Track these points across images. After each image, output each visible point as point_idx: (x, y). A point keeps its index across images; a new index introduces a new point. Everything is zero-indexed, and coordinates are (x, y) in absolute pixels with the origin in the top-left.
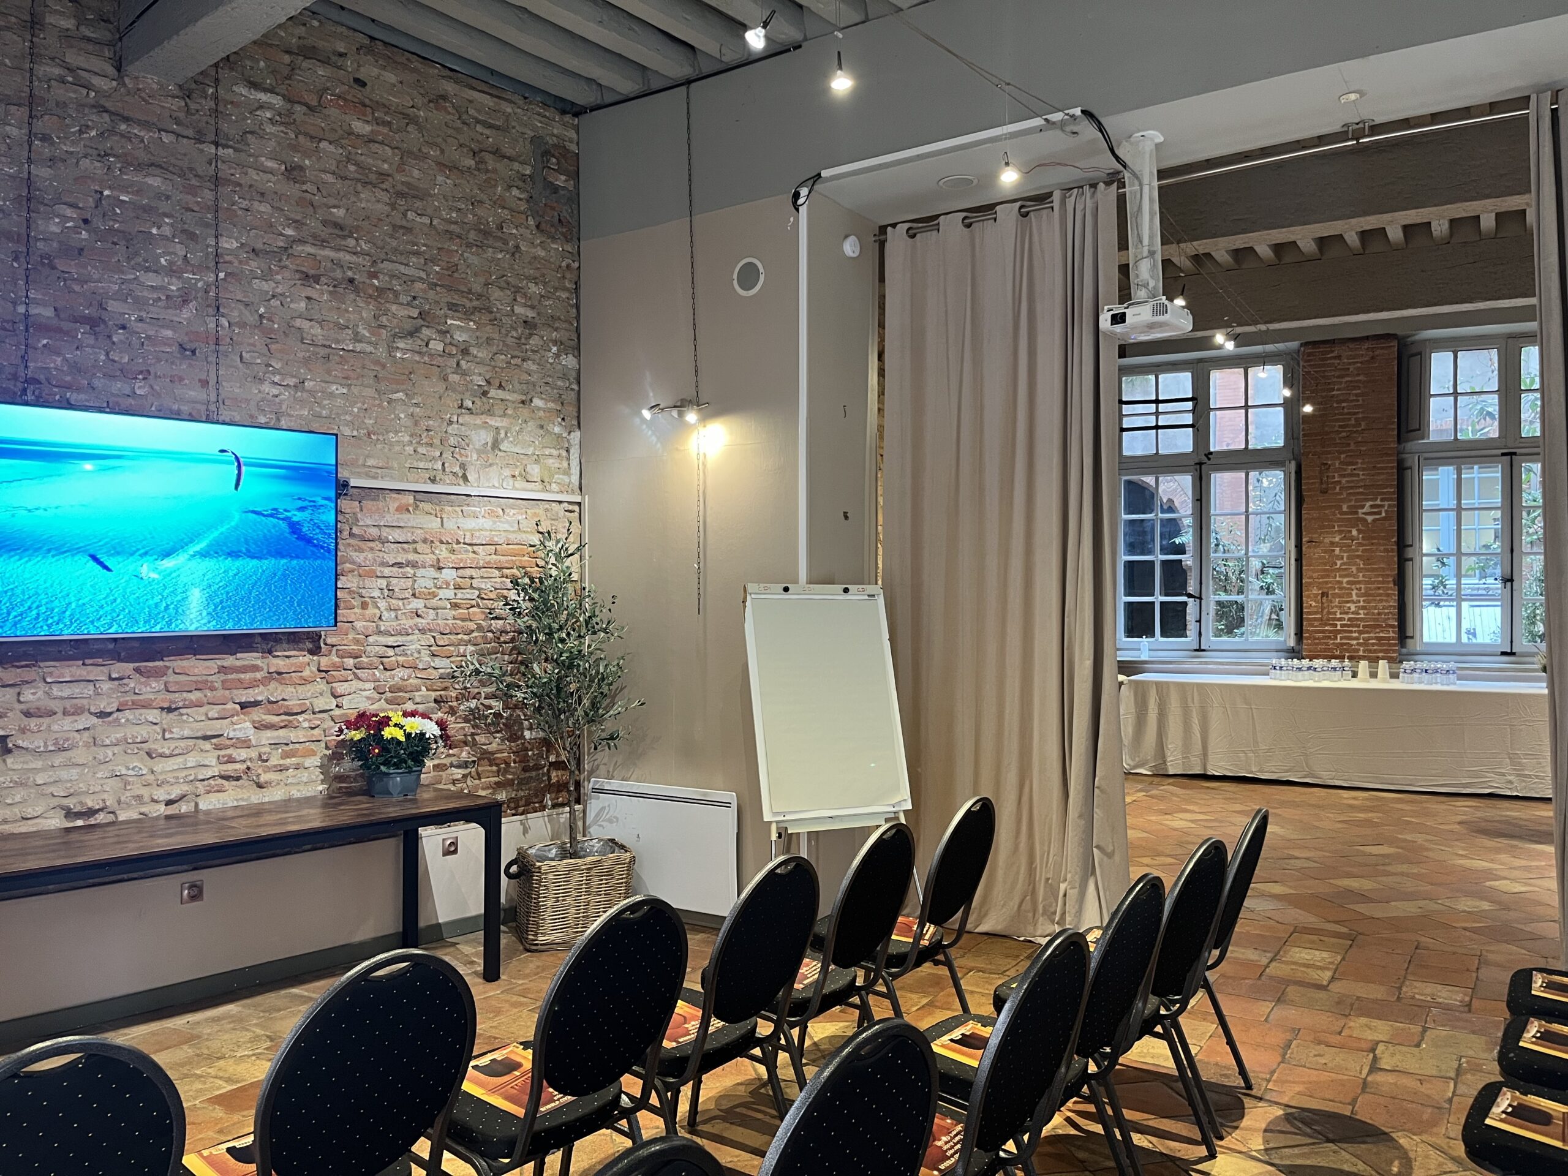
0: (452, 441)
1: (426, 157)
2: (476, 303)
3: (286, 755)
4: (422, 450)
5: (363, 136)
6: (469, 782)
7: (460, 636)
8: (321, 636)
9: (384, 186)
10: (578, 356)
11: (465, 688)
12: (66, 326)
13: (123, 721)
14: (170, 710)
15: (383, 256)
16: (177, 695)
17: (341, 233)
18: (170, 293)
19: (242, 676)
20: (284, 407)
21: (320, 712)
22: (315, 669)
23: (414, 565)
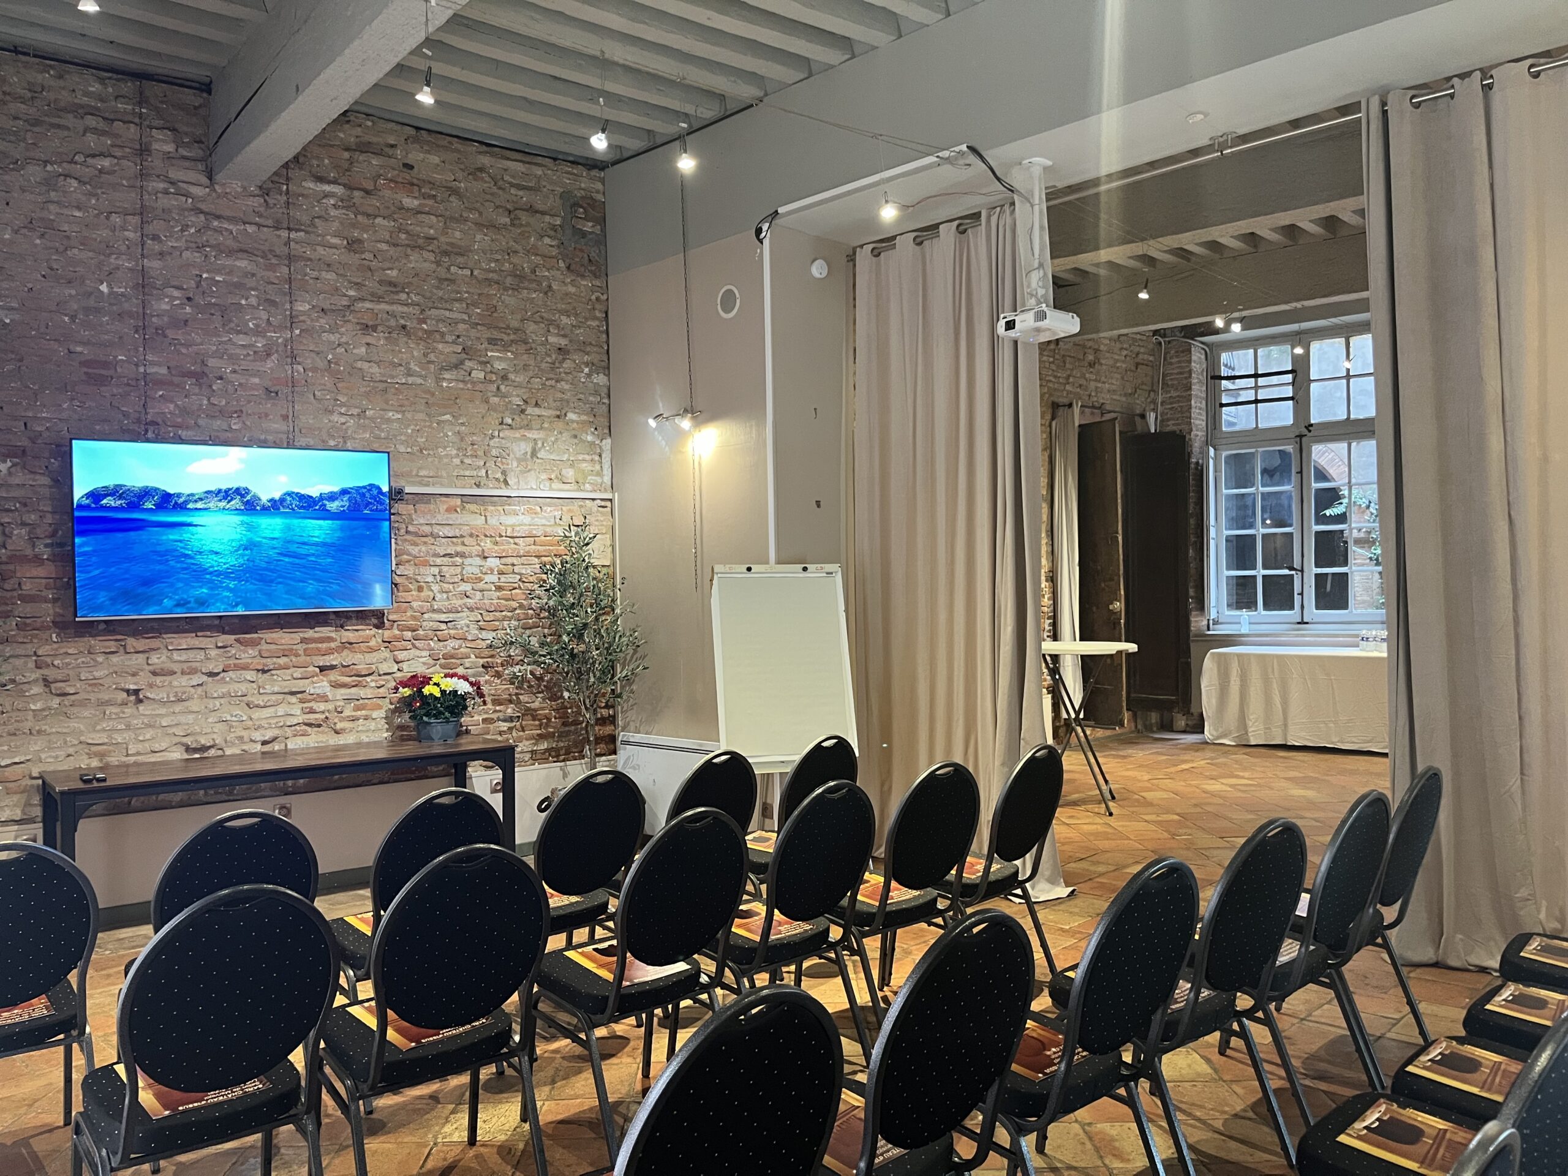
0: (494, 452)
1: (466, 220)
2: (512, 337)
3: (357, 708)
4: (467, 461)
5: (412, 209)
6: (514, 734)
7: (504, 613)
8: (384, 614)
9: (430, 248)
10: (608, 375)
11: (510, 656)
12: (176, 380)
13: (228, 679)
14: (264, 672)
15: (430, 304)
16: (269, 660)
17: (394, 289)
18: (256, 349)
19: (320, 645)
20: (349, 432)
21: (385, 674)
22: (380, 640)
23: (462, 555)
